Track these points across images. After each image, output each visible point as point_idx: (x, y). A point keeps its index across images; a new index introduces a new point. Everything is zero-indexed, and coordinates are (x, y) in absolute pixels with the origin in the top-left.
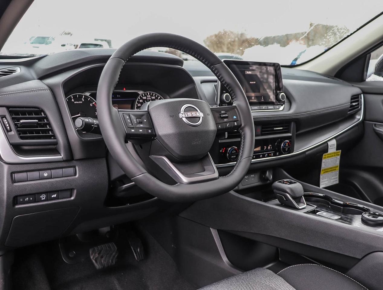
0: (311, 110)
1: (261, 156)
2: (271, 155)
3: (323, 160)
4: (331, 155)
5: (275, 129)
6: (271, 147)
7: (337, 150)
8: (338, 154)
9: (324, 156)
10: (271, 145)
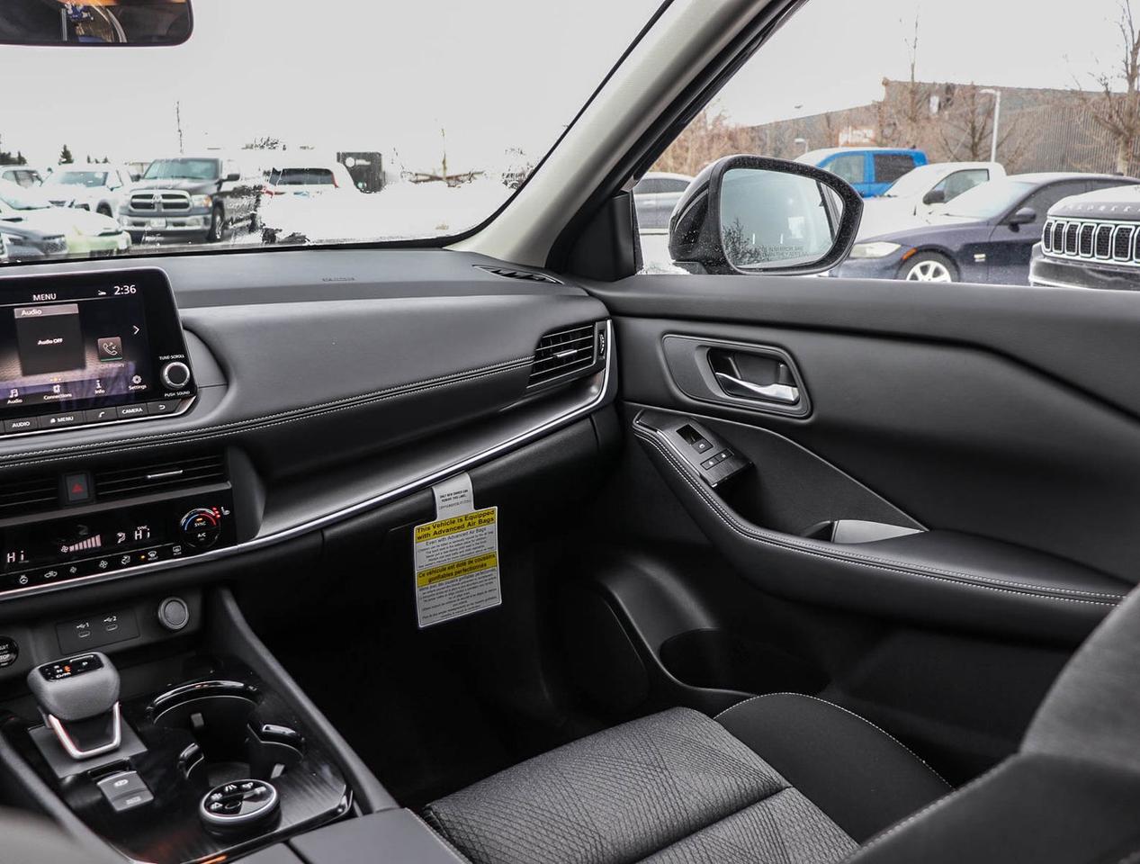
0: (306, 401)
1: (103, 564)
2: (148, 557)
3: (418, 546)
4: (452, 526)
5: (149, 477)
6: (144, 532)
7: (477, 507)
8: (490, 516)
9: (416, 534)
10: (144, 528)
